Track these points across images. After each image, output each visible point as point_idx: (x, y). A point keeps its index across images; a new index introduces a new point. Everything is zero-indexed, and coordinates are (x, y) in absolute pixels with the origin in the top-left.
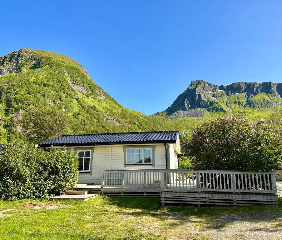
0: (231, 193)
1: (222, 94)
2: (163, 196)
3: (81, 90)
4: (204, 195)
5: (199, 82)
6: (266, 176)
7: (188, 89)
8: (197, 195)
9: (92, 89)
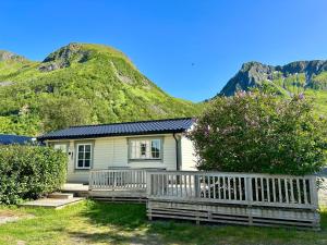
0: (245, 206)
1: (278, 75)
2: (150, 206)
3: (128, 80)
4: (205, 208)
5: (252, 64)
6: (301, 181)
7: (240, 72)
8: (195, 207)
9: (137, 79)
